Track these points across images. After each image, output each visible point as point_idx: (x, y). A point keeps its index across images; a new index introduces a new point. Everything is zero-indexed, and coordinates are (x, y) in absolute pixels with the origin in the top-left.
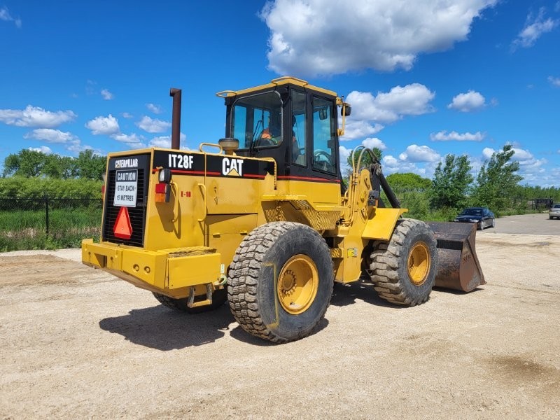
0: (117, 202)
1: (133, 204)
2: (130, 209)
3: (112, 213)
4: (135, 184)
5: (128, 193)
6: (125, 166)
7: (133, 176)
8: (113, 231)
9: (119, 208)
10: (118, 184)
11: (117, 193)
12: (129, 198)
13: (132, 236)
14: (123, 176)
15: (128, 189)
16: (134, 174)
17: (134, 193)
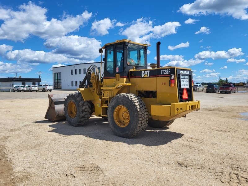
0: (182, 87)
1: (188, 87)
2: (187, 89)
3: (181, 90)
4: (188, 80)
5: (186, 83)
6: (184, 73)
7: (187, 77)
8: (182, 97)
9: (183, 89)
10: (181, 80)
11: (182, 83)
12: (186, 85)
13: (188, 98)
14: (183, 77)
15: (186, 82)
16: (187, 76)
17: (188, 83)
